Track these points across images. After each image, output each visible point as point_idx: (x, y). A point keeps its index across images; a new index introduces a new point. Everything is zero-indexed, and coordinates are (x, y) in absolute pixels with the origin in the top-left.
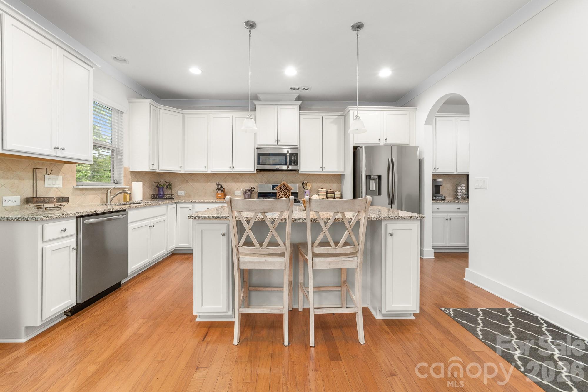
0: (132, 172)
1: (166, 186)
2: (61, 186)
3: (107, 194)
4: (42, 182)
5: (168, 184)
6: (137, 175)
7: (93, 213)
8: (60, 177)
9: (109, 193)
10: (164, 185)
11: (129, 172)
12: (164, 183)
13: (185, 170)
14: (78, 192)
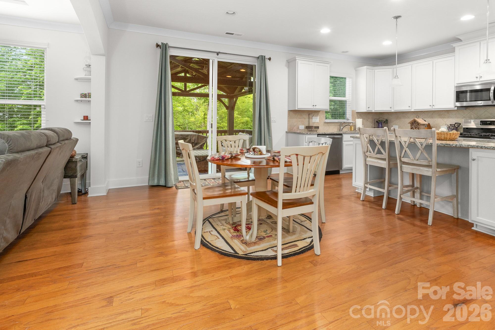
0: (358, 113)
1: (383, 121)
2: (318, 121)
3: (340, 126)
4: (311, 119)
5: (385, 120)
6: (361, 115)
7: (324, 133)
8: (318, 117)
9: (341, 125)
10: (382, 121)
11: (356, 113)
12: (382, 119)
13: (395, 110)
14: (326, 124)
